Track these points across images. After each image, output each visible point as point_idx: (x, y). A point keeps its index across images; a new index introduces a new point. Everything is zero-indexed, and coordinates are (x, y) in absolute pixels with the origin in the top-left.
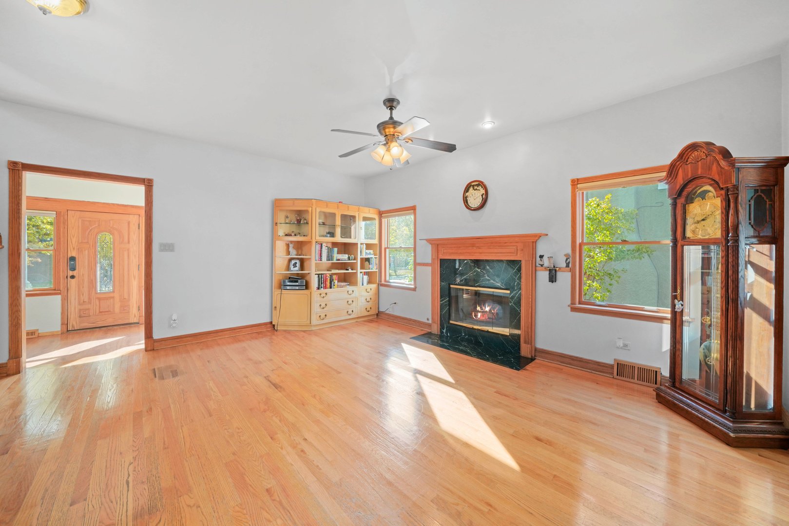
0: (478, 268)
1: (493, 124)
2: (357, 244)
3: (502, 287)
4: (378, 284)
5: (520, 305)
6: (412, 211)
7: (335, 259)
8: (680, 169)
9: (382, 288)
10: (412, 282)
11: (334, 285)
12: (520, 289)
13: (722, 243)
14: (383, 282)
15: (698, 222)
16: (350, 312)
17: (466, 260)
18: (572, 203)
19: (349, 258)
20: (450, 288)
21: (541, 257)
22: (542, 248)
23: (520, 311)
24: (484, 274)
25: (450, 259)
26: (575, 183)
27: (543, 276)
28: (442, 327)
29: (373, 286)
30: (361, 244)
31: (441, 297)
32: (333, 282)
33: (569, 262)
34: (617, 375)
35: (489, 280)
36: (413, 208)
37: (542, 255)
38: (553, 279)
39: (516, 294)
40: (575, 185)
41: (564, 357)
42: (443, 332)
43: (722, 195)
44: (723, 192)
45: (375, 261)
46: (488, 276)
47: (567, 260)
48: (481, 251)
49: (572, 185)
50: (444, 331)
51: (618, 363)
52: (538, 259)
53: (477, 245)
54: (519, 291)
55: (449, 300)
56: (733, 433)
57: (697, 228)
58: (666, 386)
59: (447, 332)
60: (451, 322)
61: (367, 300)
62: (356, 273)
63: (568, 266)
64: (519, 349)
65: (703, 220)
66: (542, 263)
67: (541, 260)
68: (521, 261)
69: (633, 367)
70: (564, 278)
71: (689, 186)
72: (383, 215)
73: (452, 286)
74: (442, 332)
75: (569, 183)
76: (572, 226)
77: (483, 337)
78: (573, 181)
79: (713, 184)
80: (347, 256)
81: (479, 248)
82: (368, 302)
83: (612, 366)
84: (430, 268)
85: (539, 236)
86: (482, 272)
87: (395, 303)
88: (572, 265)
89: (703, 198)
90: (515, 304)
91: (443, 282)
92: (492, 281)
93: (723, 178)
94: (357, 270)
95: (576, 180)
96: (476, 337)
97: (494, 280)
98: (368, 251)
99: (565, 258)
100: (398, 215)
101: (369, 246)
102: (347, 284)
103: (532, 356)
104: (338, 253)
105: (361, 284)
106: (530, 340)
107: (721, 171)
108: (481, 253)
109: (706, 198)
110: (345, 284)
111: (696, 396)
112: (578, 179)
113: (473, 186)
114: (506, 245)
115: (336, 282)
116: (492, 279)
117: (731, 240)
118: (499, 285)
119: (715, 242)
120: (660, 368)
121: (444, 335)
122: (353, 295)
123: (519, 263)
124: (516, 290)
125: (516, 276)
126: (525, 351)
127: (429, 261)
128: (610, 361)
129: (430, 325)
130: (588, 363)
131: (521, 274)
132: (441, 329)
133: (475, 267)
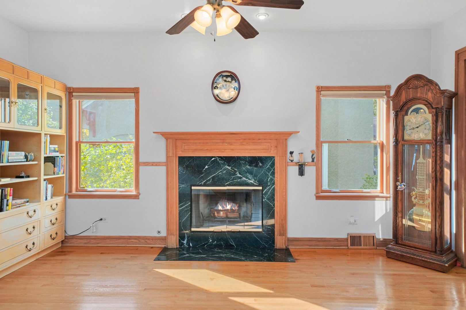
0: (229, 166)
1: (267, 16)
2: (40, 134)
3: (255, 184)
4: (65, 195)
5: (274, 200)
6: (133, 94)
7: (5, 160)
8: (404, 91)
9: (70, 201)
10: (133, 188)
11: (7, 205)
12: (274, 184)
13: (433, 143)
14: (74, 192)
15: (413, 129)
16: (30, 246)
17: (214, 157)
18: (316, 106)
19: (26, 157)
20: (191, 189)
21: (291, 153)
22: (292, 145)
23: (274, 205)
24: (236, 171)
25: (193, 157)
26: (320, 89)
27: (293, 170)
28: (182, 237)
29: (59, 199)
30: (45, 134)
31: (180, 202)
32: (5, 201)
33: (314, 158)
34: (351, 246)
35: (241, 178)
36: (135, 91)
37: (292, 151)
38: (301, 173)
39: (269, 189)
40: (319, 91)
41: (311, 241)
42: (183, 244)
43: (433, 112)
44: (434, 110)
45: (62, 162)
46: (240, 174)
47: (313, 155)
48: (232, 147)
49: (317, 91)
50: (185, 242)
51: (351, 236)
52: (289, 155)
53: (227, 141)
54: (272, 186)
55: (190, 204)
56: (447, 264)
57: (412, 133)
58: (391, 245)
59: (188, 243)
60: (193, 229)
61: (53, 222)
62: (38, 181)
63: (313, 161)
64: (274, 242)
65: (417, 127)
66: (291, 159)
67: (292, 156)
68: (274, 157)
69: (360, 237)
70: (310, 171)
71: (408, 104)
72: (74, 94)
73: (193, 188)
74: (181, 244)
75: (315, 89)
76: (316, 126)
77: (235, 239)
78: (318, 88)
79: (427, 104)
80: (23, 153)
81: (230, 144)
82: (53, 224)
83: (347, 239)
84: (164, 168)
85: (290, 134)
86: (233, 169)
87: (101, 220)
88: (316, 160)
89: (417, 113)
90: (268, 199)
91: (183, 184)
92: (244, 179)
93: (436, 101)
94: (39, 176)
95: (320, 87)
96: (226, 241)
97: (247, 178)
98: (53, 147)
99: (311, 154)
100: (107, 98)
101: (54, 138)
102: (25, 200)
103: (286, 247)
104: (11, 149)
105: (45, 198)
106: (284, 232)
107: (434, 97)
108: (232, 150)
109: (419, 113)
110: (22, 201)
111: (415, 246)
112: (322, 87)
113: (223, 76)
114: (260, 141)
115: (10, 198)
116: (244, 177)
117: (439, 141)
118: (252, 182)
119: (428, 142)
120: (375, 234)
121: (185, 247)
122: (35, 217)
123: (272, 159)
124: (269, 186)
125: (269, 172)
126: (280, 243)
127: (163, 159)
128: (344, 236)
129: (164, 239)
130: (330, 241)
131: (274, 170)
132: (180, 241)
133: (224, 164)
